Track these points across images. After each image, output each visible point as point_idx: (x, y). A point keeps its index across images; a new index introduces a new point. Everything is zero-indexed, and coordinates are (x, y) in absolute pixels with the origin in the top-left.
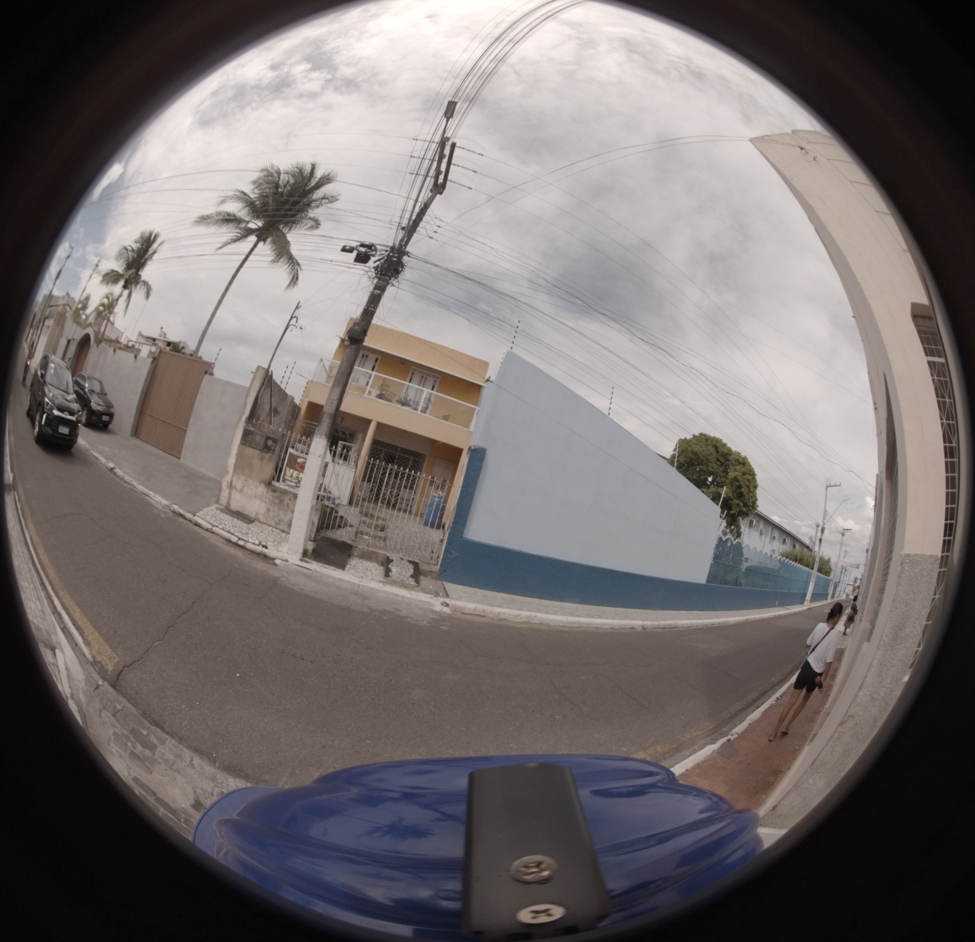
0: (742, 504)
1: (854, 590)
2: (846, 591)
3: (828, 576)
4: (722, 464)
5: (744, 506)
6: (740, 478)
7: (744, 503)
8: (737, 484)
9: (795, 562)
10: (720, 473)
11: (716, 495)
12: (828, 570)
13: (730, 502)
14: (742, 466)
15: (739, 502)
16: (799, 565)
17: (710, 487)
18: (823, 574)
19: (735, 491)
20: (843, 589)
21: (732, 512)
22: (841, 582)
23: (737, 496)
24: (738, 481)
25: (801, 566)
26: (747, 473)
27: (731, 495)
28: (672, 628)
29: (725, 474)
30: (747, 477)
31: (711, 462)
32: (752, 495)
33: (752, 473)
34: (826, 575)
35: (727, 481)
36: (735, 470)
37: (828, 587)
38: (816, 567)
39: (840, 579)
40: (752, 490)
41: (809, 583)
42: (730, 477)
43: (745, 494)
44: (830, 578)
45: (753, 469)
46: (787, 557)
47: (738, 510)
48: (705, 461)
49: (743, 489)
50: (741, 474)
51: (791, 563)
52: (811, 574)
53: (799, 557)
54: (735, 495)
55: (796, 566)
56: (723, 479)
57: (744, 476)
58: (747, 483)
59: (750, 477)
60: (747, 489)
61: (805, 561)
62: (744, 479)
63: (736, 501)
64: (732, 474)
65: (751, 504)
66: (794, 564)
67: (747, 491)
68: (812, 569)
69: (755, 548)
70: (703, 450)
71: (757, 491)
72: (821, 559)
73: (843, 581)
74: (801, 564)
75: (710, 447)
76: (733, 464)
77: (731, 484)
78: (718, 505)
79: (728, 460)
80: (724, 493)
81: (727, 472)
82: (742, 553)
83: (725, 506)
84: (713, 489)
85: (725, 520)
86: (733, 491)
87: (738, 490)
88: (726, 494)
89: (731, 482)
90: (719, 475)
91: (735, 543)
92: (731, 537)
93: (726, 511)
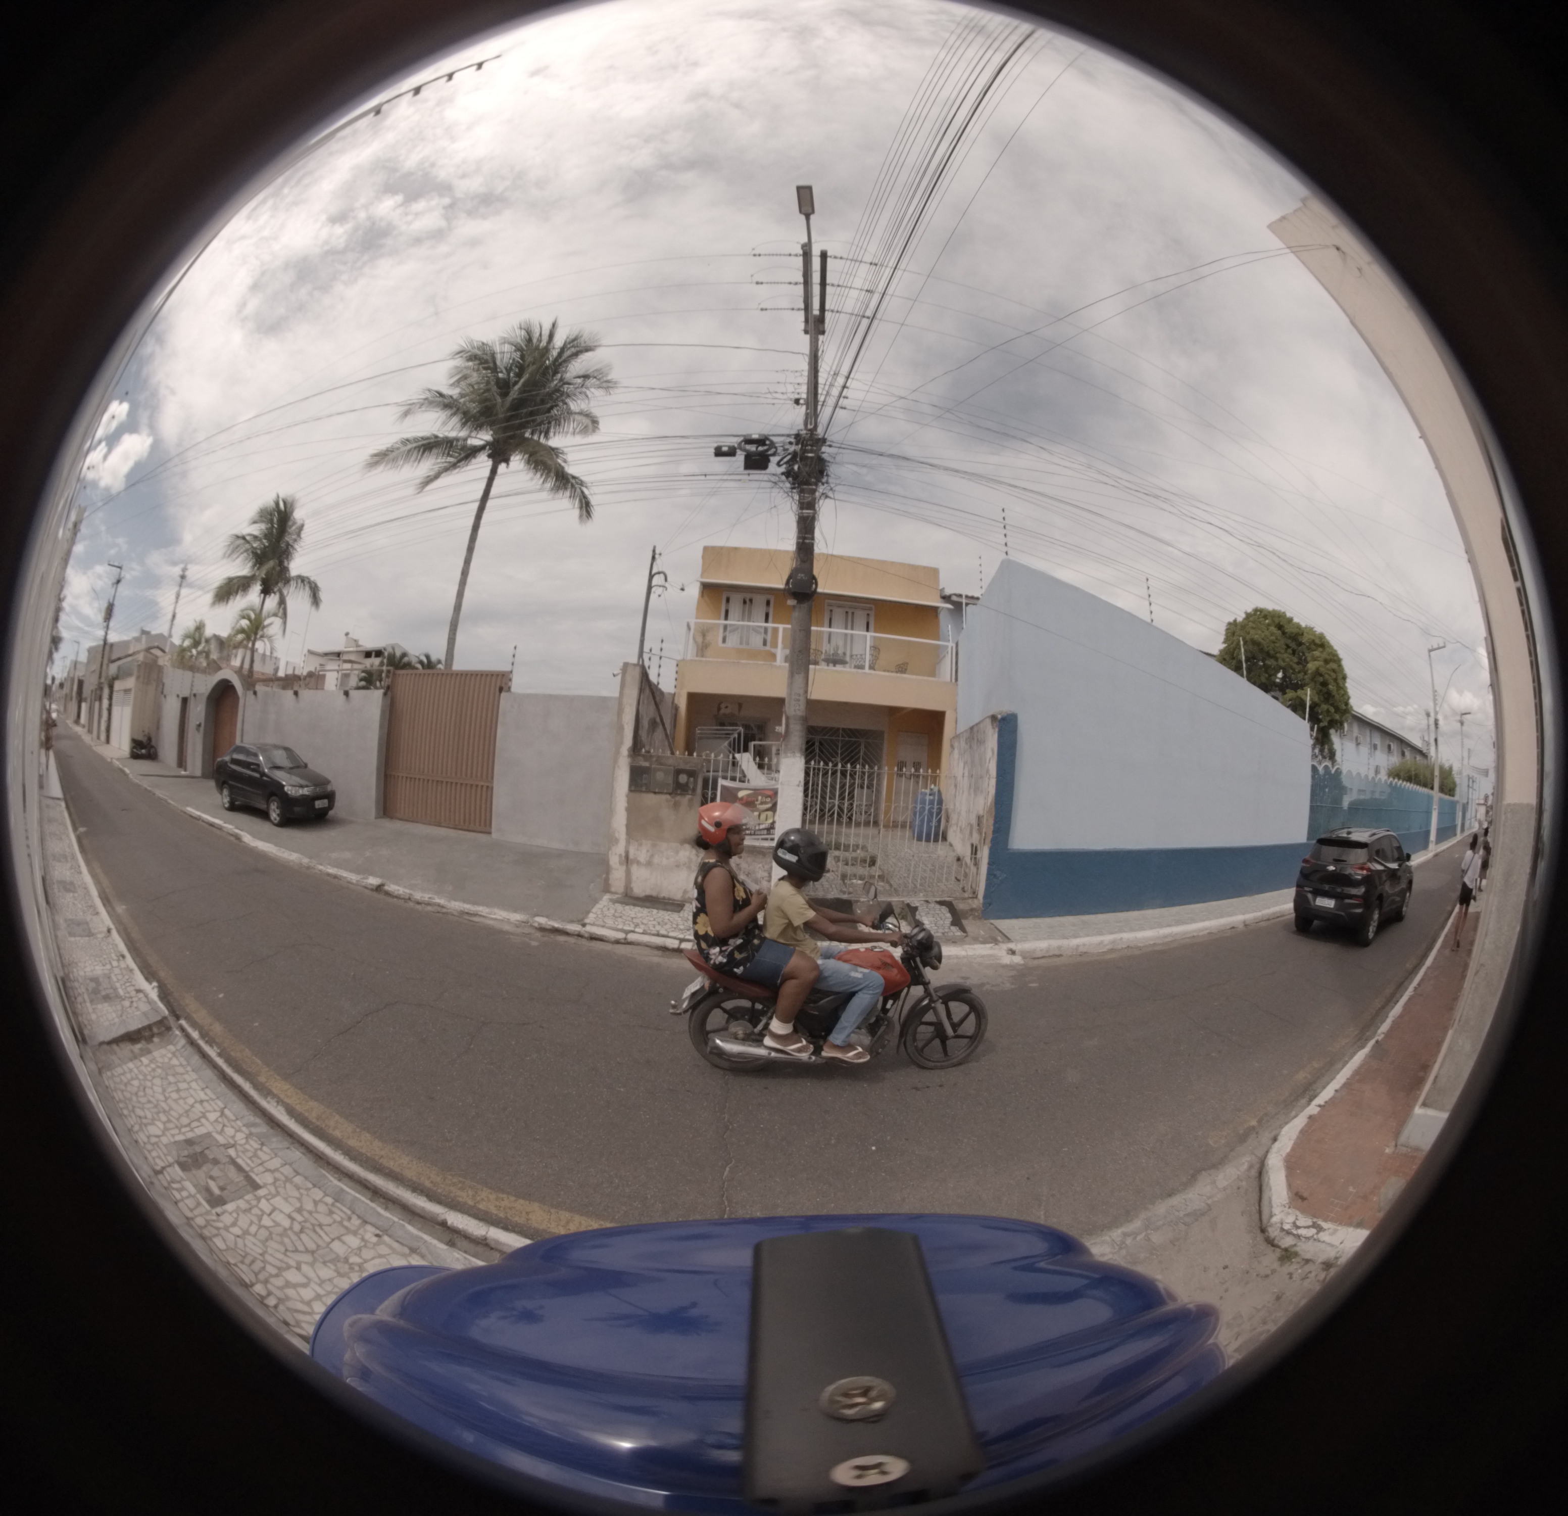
0: (1332, 710)
1: (1487, 812)
2: (1478, 817)
4: (1294, 652)
5: (1336, 712)
6: (1322, 670)
7: (1334, 707)
8: (1321, 679)
10: (1295, 666)
11: (1297, 702)
12: (1452, 787)
13: (1316, 709)
14: (1321, 649)
15: (1328, 706)
16: (1415, 785)
17: (1288, 691)
18: (1446, 794)
19: (1321, 691)
20: (1473, 815)
21: (1322, 724)
22: (1469, 801)
23: (1325, 698)
24: (1321, 675)
25: (1418, 786)
26: (1330, 660)
27: (1316, 699)
29: (1302, 667)
30: (1333, 665)
31: (1279, 652)
32: (1341, 692)
34: (1449, 795)
35: (1306, 677)
36: (1315, 659)
37: (1456, 812)
38: (1436, 784)
39: (1467, 799)
40: (1341, 686)
42: (1310, 672)
43: (1334, 693)
44: (1455, 798)
45: (1336, 651)
46: (1399, 777)
47: (1327, 719)
48: (1272, 652)
49: (1330, 687)
50: (1322, 663)
51: (1405, 785)
52: (1433, 797)
54: (1322, 699)
55: (1412, 788)
56: (1300, 676)
57: (1328, 666)
58: (1334, 676)
59: (1336, 667)
60: (1334, 684)
61: (1422, 777)
62: (1327, 669)
63: (1324, 707)
64: (1311, 666)
65: (1344, 707)
66: (1409, 787)
67: (1335, 688)
68: (1433, 788)
70: (1265, 635)
71: (1347, 685)
72: (1441, 770)
73: (1472, 800)
74: (1417, 784)
75: (1273, 629)
76: (1309, 649)
77: (1315, 682)
78: (1304, 719)
79: (1300, 644)
80: (1308, 698)
81: (1302, 662)
82: (1341, 782)
83: (1314, 719)
84: (1291, 694)
85: (1317, 739)
86: (1319, 693)
87: (1325, 690)
88: (1311, 699)
89: (1313, 679)
90: (1294, 670)
91: (1333, 771)
92: (1328, 763)
93: (1316, 726)
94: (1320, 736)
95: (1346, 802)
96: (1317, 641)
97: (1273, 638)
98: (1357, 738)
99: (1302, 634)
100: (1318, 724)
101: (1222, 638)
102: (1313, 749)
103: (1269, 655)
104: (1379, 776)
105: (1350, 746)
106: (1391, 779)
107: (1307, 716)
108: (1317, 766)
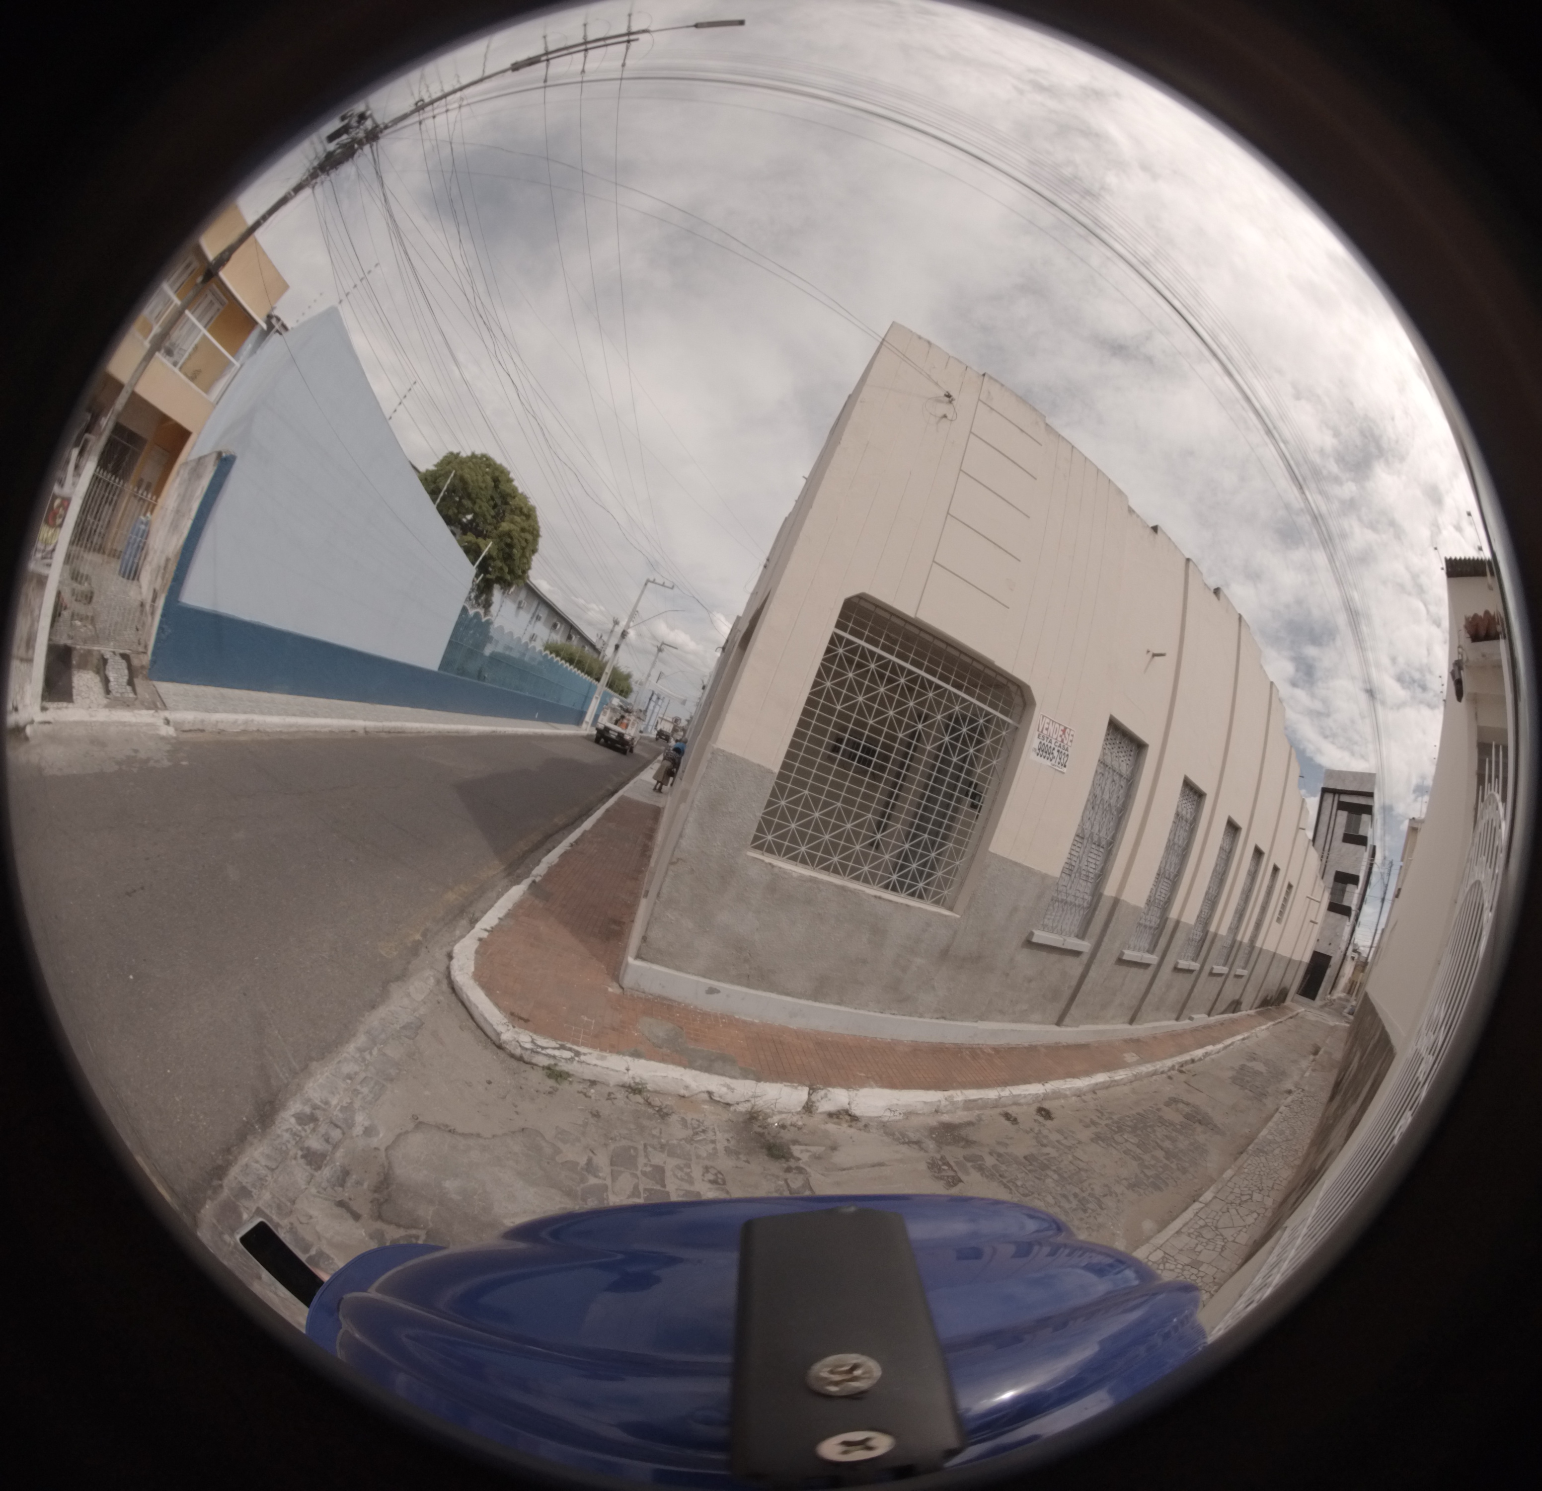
0: (506, 570)
3: (627, 697)
4: (496, 506)
5: (509, 573)
6: (515, 534)
7: (509, 568)
8: (509, 541)
9: (571, 664)
10: (489, 517)
11: (473, 547)
12: (626, 689)
13: (489, 562)
14: (524, 518)
15: (504, 565)
16: (576, 669)
17: (469, 533)
18: (615, 691)
19: (502, 549)
21: (488, 576)
22: (649, 712)
23: (503, 556)
24: (511, 538)
25: (579, 672)
26: (529, 531)
27: (494, 554)
28: (399, 732)
29: (495, 521)
30: (526, 536)
31: (481, 499)
32: (525, 561)
33: (535, 532)
34: (621, 694)
35: (495, 531)
36: (512, 522)
38: (605, 679)
39: (648, 707)
40: (528, 555)
41: (591, 699)
42: (501, 529)
43: (516, 556)
44: (629, 701)
45: (539, 527)
46: (557, 655)
47: (498, 574)
48: (473, 495)
49: (515, 551)
50: (518, 529)
51: (562, 664)
52: (596, 687)
53: (577, 658)
54: (501, 556)
55: (571, 670)
56: (489, 528)
57: (523, 534)
58: (524, 544)
59: (529, 537)
60: (521, 551)
61: (587, 666)
62: (521, 537)
63: (499, 564)
64: (505, 526)
65: (520, 573)
66: (567, 667)
68: (598, 680)
69: (512, 634)
70: (476, 478)
71: (533, 558)
72: (615, 671)
73: (654, 711)
74: (578, 669)
75: (488, 478)
76: (513, 511)
77: (502, 540)
78: (473, 564)
79: (507, 503)
80: (487, 549)
81: (499, 517)
82: (489, 632)
83: (483, 568)
84: (470, 537)
85: (478, 585)
86: (500, 550)
87: (507, 550)
88: (489, 551)
89: (501, 537)
90: (486, 520)
91: (484, 620)
92: (481, 611)
93: (482, 575)
94: (482, 585)
95: (488, 651)
96: (525, 510)
97: (483, 485)
98: (520, 603)
99: (514, 497)
100: (485, 575)
101: (436, 461)
102: (470, 593)
103: (467, 496)
104: (533, 644)
105: (510, 606)
106: (548, 652)
107: (477, 563)
108: (469, 608)
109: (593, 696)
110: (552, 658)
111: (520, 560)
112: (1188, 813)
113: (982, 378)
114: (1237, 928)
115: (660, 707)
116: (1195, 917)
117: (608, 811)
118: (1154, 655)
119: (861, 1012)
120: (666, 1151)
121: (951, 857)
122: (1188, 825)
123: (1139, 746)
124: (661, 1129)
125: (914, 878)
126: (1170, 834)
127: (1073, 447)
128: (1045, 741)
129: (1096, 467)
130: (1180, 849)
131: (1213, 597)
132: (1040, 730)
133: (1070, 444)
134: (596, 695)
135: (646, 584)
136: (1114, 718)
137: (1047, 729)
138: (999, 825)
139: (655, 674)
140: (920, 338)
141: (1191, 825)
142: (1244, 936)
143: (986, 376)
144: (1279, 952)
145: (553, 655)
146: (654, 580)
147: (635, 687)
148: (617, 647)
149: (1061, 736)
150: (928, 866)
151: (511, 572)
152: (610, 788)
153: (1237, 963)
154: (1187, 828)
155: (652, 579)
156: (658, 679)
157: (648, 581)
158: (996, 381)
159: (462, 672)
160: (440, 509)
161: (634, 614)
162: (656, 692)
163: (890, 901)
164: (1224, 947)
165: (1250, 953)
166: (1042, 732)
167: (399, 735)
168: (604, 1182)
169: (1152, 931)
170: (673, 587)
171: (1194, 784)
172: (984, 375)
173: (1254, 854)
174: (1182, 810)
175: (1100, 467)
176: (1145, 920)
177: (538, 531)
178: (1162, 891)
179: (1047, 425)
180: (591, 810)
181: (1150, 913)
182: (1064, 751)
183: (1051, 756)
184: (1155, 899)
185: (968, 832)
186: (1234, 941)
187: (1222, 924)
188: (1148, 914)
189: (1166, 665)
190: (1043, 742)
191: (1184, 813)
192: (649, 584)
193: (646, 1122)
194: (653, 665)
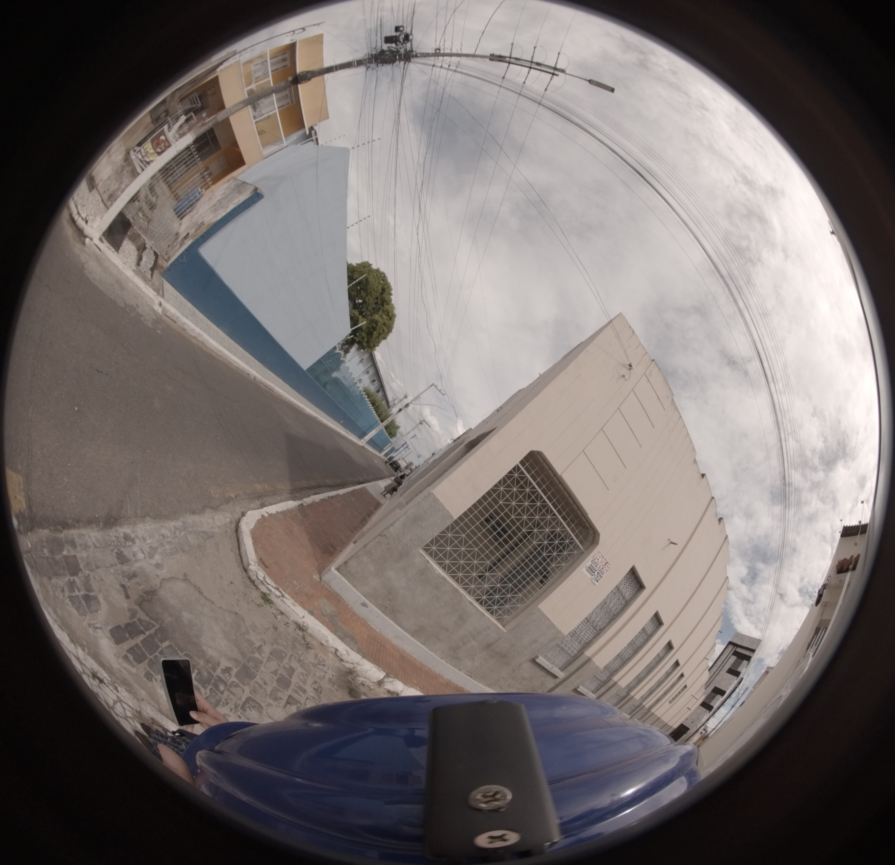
0: (366, 340)
3: (391, 437)
4: (377, 304)
5: (366, 342)
6: (379, 324)
7: (368, 340)
8: (375, 326)
9: (372, 406)
10: (370, 307)
11: (355, 319)
12: (393, 433)
13: (360, 331)
14: (388, 318)
15: (366, 337)
16: (374, 410)
17: (357, 310)
18: (387, 432)
19: (369, 328)
21: (355, 338)
22: (399, 452)
24: (377, 324)
25: (375, 412)
26: (387, 327)
27: (364, 329)
29: (373, 312)
30: (385, 328)
31: (372, 296)
33: (390, 329)
34: (389, 435)
35: (370, 316)
36: (381, 317)
37: (387, 445)
38: (386, 423)
39: (399, 449)
40: (380, 339)
41: (373, 429)
42: (374, 317)
43: (374, 336)
44: (391, 440)
45: (393, 327)
46: (367, 394)
47: (360, 340)
48: (369, 292)
49: (375, 333)
50: (382, 322)
51: (368, 403)
52: (379, 424)
53: (377, 404)
54: (367, 331)
55: (371, 409)
56: (368, 314)
57: (383, 326)
58: (381, 331)
59: (386, 330)
60: (378, 335)
61: (380, 411)
62: (382, 327)
63: (364, 335)
64: (376, 317)
65: (372, 345)
66: (370, 406)
68: (382, 421)
69: (351, 374)
70: (374, 283)
71: (383, 341)
72: (393, 422)
73: (401, 452)
74: (375, 410)
75: (380, 287)
76: (384, 311)
77: (371, 323)
78: (351, 328)
79: (383, 305)
80: (362, 324)
81: (376, 311)
82: (340, 366)
83: (355, 332)
84: (356, 313)
85: (347, 340)
87: (372, 330)
88: (362, 326)
89: (372, 321)
90: (368, 308)
91: (342, 359)
92: (342, 353)
93: (352, 336)
94: (350, 341)
95: (335, 375)
96: (390, 314)
97: (376, 289)
98: (363, 360)
99: (388, 304)
102: (342, 341)
103: (366, 290)
104: (359, 385)
105: (357, 359)
106: (364, 393)
107: (354, 328)
108: (337, 348)
109: (375, 428)
110: (365, 398)
111: (375, 339)
112: (649, 631)
113: (651, 361)
114: (646, 698)
115: (406, 452)
116: (626, 684)
117: (354, 490)
118: (672, 543)
119: (432, 653)
120: (300, 664)
121: (518, 601)
122: (647, 636)
123: (640, 586)
124: (303, 653)
125: (493, 603)
126: (634, 637)
127: (681, 416)
128: (593, 565)
129: (688, 432)
130: (636, 647)
131: (717, 522)
132: (594, 558)
133: (680, 414)
134: (377, 429)
135: (431, 386)
136: (635, 568)
137: (598, 559)
138: (550, 597)
139: (412, 434)
140: (630, 327)
141: (648, 637)
142: (647, 704)
143: (654, 361)
144: (662, 718)
145: (366, 396)
146: (437, 386)
147: (398, 435)
148: (400, 410)
149: (603, 566)
150: (504, 600)
151: (368, 342)
152: (361, 480)
153: (636, 716)
154: (645, 638)
155: (435, 385)
156: (412, 437)
157: (433, 384)
158: (658, 366)
159: (317, 378)
160: (350, 290)
161: (417, 398)
162: (408, 443)
163: (476, 608)
164: (634, 705)
165: (646, 713)
166: (595, 560)
167: (270, 391)
168: (263, 659)
169: (600, 682)
170: (445, 394)
171: (660, 617)
172: (653, 360)
173: (674, 664)
174: (647, 628)
175: (689, 432)
176: (599, 675)
177: (392, 329)
178: (616, 664)
179: (673, 400)
180: (346, 485)
181: (604, 673)
182: (601, 574)
183: (593, 574)
184: (610, 667)
185: (532, 593)
186: (641, 704)
187: (638, 694)
188: (602, 673)
189: (675, 550)
190: (592, 565)
191: (647, 629)
192: (433, 386)
193: (297, 645)
194: (413, 429)
